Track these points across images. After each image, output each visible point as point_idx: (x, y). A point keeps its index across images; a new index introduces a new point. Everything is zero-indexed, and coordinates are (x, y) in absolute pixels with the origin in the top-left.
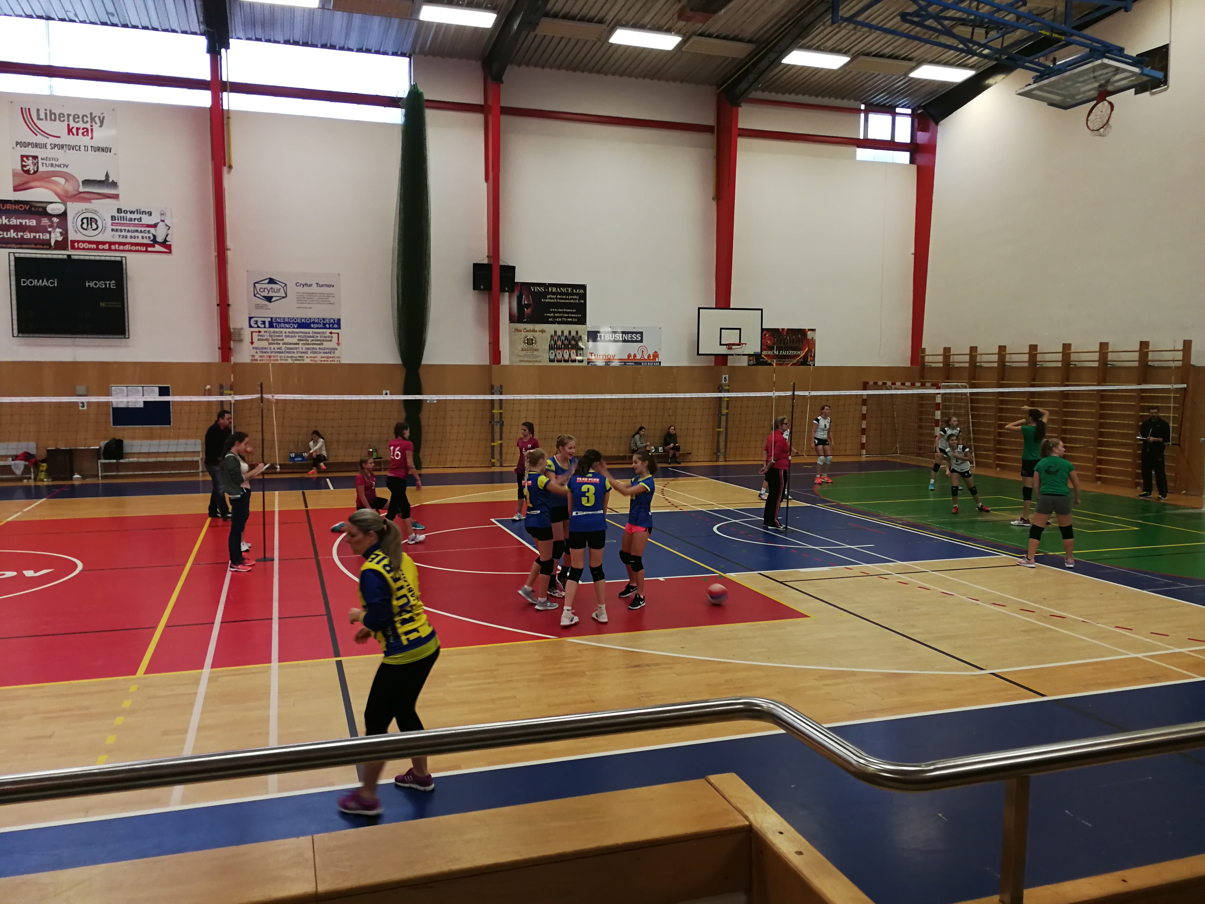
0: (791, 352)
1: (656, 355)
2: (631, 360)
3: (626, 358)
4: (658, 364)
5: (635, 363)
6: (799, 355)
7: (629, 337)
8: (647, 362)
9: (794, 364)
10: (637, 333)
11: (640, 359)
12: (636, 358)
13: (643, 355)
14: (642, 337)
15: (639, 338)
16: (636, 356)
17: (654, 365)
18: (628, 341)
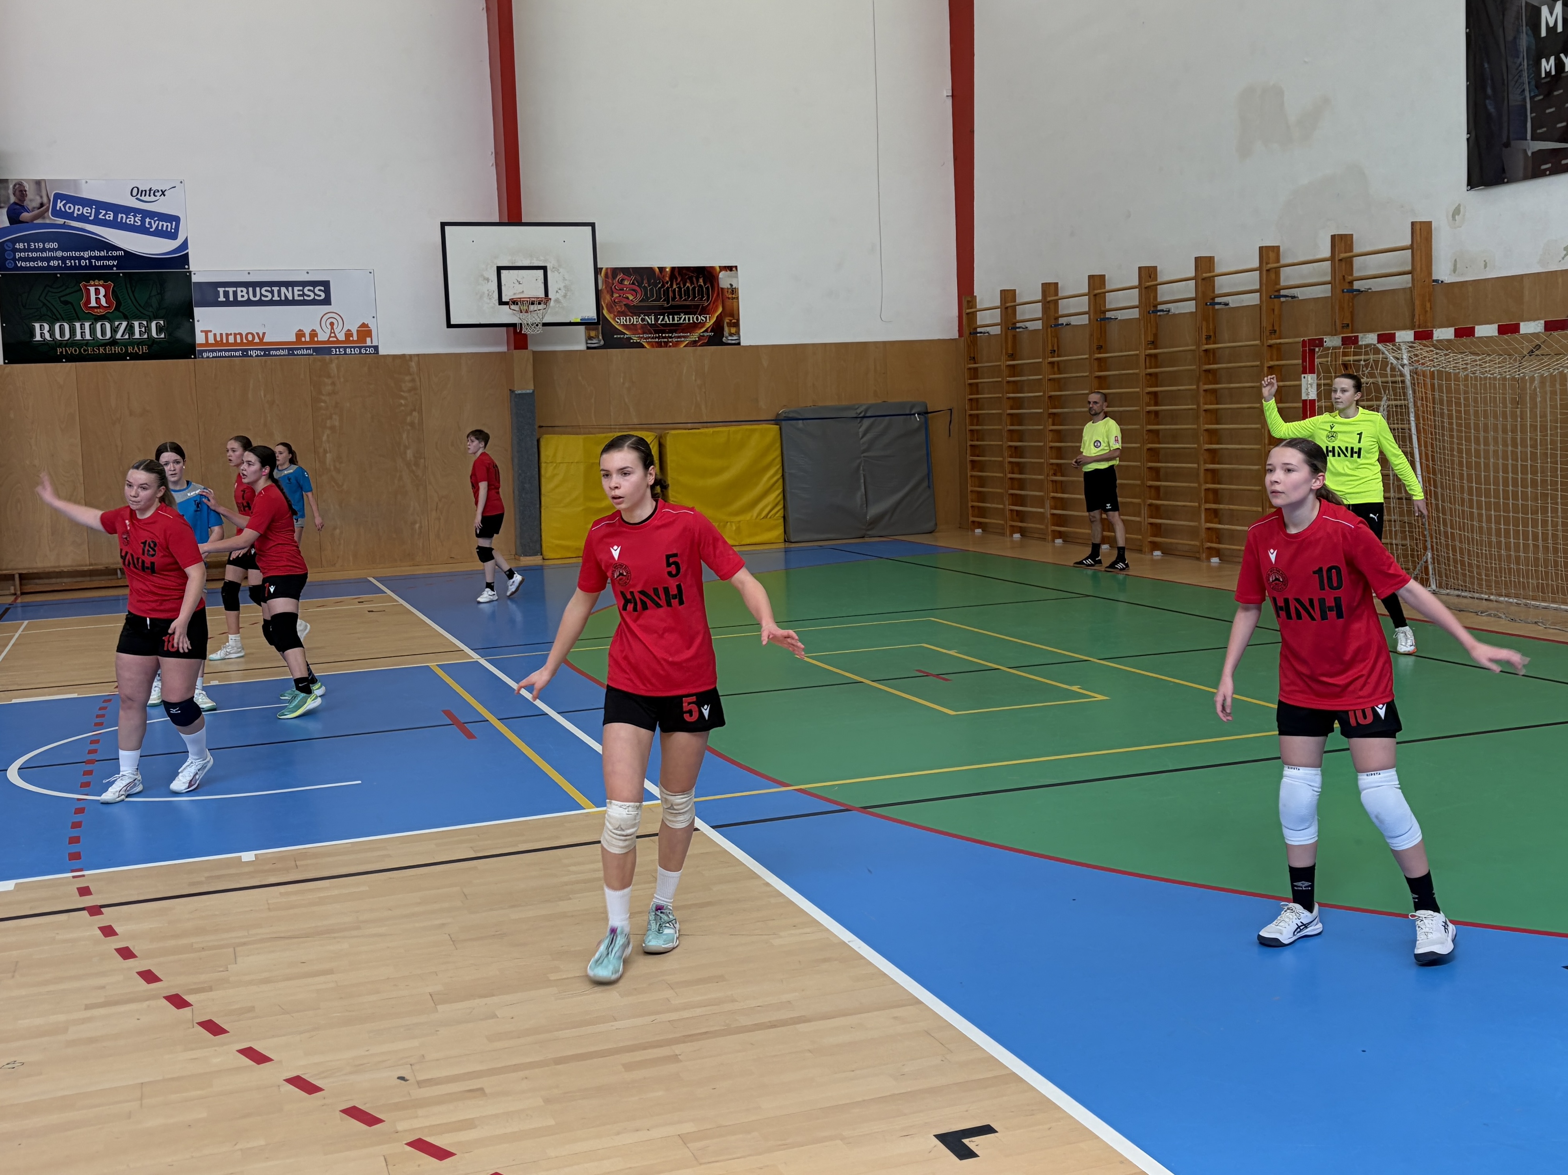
0: (684, 318)
1: (365, 331)
2: (305, 342)
3: (293, 338)
4: (372, 351)
5: (315, 349)
6: (702, 324)
7: (296, 293)
8: (345, 348)
9: (694, 343)
10: (314, 284)
11: (328, 342)
12: (316, 339)
13: (334, 333)
14: (327, 291)
15: (320, 296)
16: (316, 335)
17: (360, 353)
18: (294, 303)
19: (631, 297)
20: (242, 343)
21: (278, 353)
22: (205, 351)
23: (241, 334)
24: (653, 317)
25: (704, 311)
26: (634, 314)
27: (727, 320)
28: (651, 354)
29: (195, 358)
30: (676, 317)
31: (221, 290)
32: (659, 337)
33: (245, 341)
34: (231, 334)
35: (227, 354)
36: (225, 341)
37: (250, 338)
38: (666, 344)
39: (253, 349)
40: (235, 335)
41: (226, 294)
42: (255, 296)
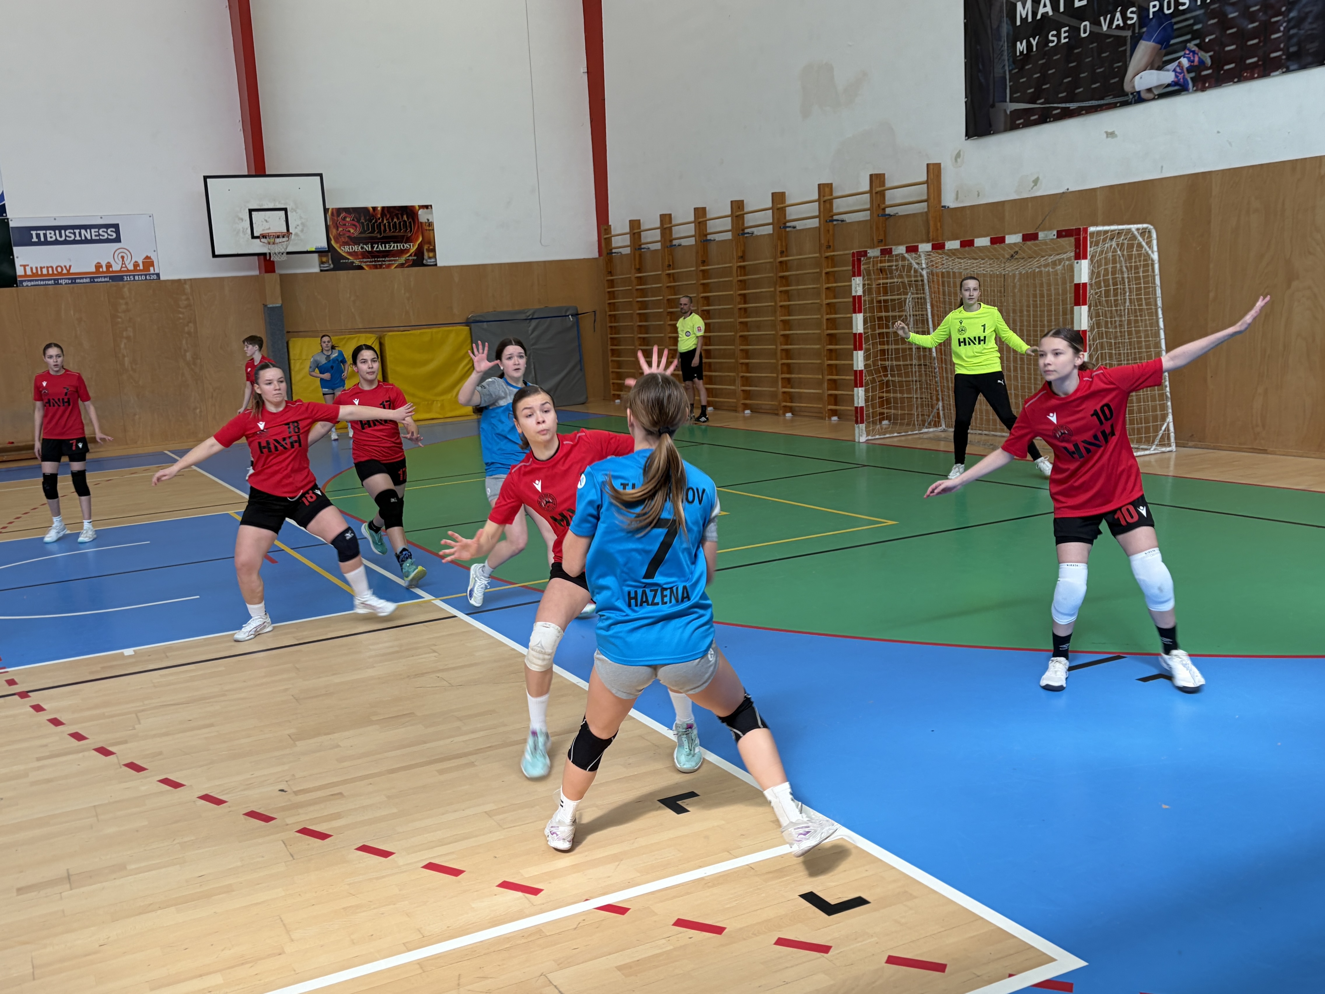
0: (394, 246)
1: (148, 262)
2: (103, 272)
3: (93, 269)
4: (155, 277)
5: (111, 277)
6: (407, 251)
7: (93, 234)
8: (134, 276)
9: (402, 266)
10: (107, 226)
11: (120, 271)
12: (111, 269)
13: (125, 264)
14: (118, 232)
15: (112, 236)
16: (111, 266)
17: (146, 279)
18: (92, 241)
19: (352, 231)
20: (53, 274)
21: (81, 281)
22: (25, 281)
23: (52, 267)
24: (370, 246)
25: (408, 240)
26: (355, 244)
27: (426, 247)
28: (369, 275)
29: (17, 286)
30: (387, 245)
31: (34, 233)
32: (375, 261)
33: (55, 272)
34: (44, 267)
35: (42, 283)
36: (39, 273)
37: (59, 270)
38: (381, 266)
39: (63, 279)
40: (48, 268)
41: (38, 236)
42: (61, 236)
